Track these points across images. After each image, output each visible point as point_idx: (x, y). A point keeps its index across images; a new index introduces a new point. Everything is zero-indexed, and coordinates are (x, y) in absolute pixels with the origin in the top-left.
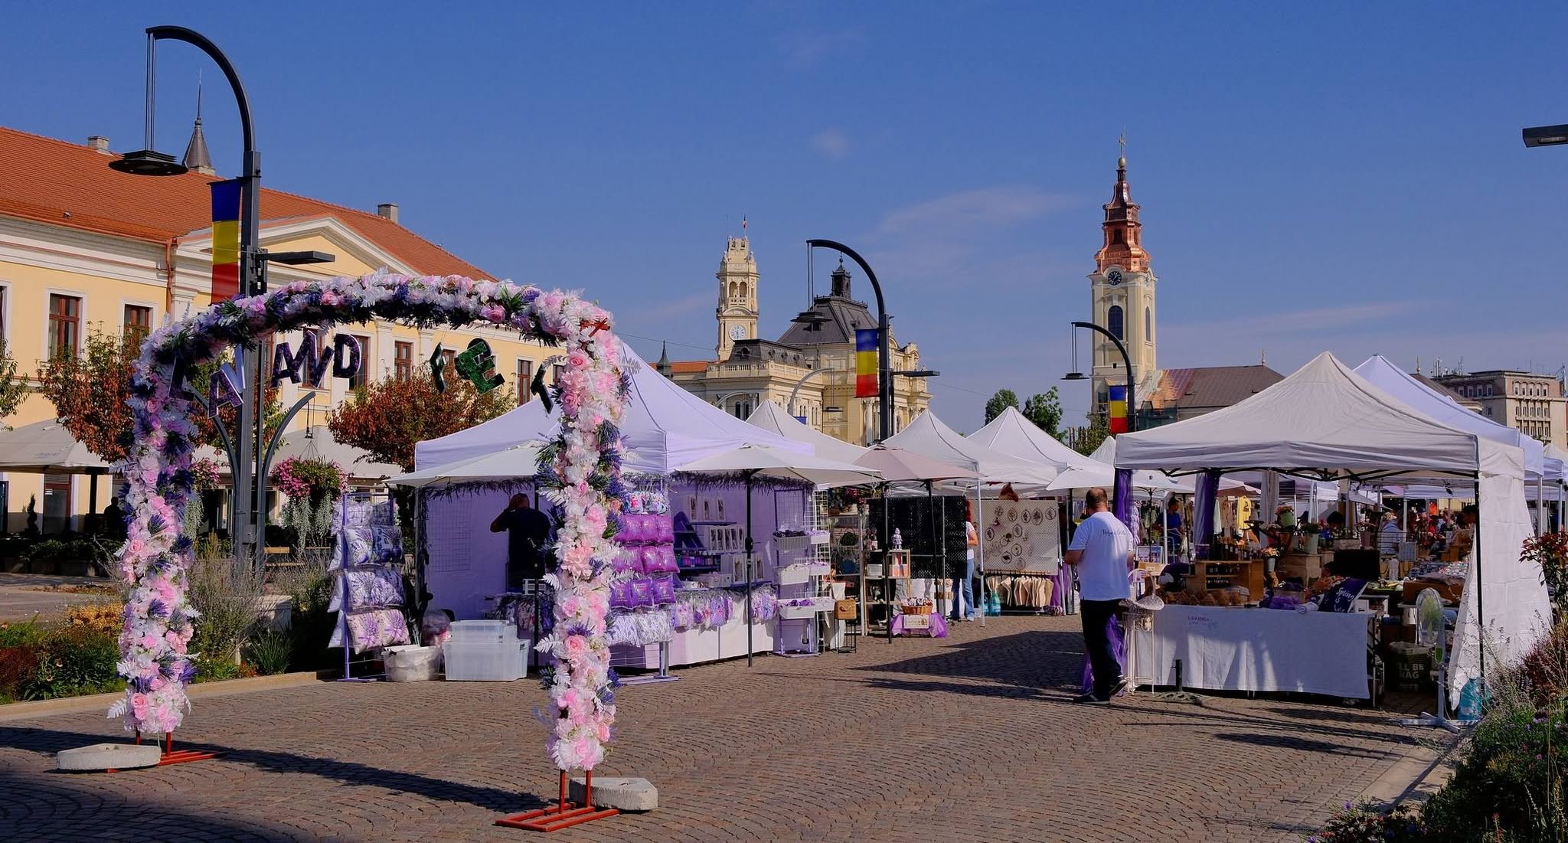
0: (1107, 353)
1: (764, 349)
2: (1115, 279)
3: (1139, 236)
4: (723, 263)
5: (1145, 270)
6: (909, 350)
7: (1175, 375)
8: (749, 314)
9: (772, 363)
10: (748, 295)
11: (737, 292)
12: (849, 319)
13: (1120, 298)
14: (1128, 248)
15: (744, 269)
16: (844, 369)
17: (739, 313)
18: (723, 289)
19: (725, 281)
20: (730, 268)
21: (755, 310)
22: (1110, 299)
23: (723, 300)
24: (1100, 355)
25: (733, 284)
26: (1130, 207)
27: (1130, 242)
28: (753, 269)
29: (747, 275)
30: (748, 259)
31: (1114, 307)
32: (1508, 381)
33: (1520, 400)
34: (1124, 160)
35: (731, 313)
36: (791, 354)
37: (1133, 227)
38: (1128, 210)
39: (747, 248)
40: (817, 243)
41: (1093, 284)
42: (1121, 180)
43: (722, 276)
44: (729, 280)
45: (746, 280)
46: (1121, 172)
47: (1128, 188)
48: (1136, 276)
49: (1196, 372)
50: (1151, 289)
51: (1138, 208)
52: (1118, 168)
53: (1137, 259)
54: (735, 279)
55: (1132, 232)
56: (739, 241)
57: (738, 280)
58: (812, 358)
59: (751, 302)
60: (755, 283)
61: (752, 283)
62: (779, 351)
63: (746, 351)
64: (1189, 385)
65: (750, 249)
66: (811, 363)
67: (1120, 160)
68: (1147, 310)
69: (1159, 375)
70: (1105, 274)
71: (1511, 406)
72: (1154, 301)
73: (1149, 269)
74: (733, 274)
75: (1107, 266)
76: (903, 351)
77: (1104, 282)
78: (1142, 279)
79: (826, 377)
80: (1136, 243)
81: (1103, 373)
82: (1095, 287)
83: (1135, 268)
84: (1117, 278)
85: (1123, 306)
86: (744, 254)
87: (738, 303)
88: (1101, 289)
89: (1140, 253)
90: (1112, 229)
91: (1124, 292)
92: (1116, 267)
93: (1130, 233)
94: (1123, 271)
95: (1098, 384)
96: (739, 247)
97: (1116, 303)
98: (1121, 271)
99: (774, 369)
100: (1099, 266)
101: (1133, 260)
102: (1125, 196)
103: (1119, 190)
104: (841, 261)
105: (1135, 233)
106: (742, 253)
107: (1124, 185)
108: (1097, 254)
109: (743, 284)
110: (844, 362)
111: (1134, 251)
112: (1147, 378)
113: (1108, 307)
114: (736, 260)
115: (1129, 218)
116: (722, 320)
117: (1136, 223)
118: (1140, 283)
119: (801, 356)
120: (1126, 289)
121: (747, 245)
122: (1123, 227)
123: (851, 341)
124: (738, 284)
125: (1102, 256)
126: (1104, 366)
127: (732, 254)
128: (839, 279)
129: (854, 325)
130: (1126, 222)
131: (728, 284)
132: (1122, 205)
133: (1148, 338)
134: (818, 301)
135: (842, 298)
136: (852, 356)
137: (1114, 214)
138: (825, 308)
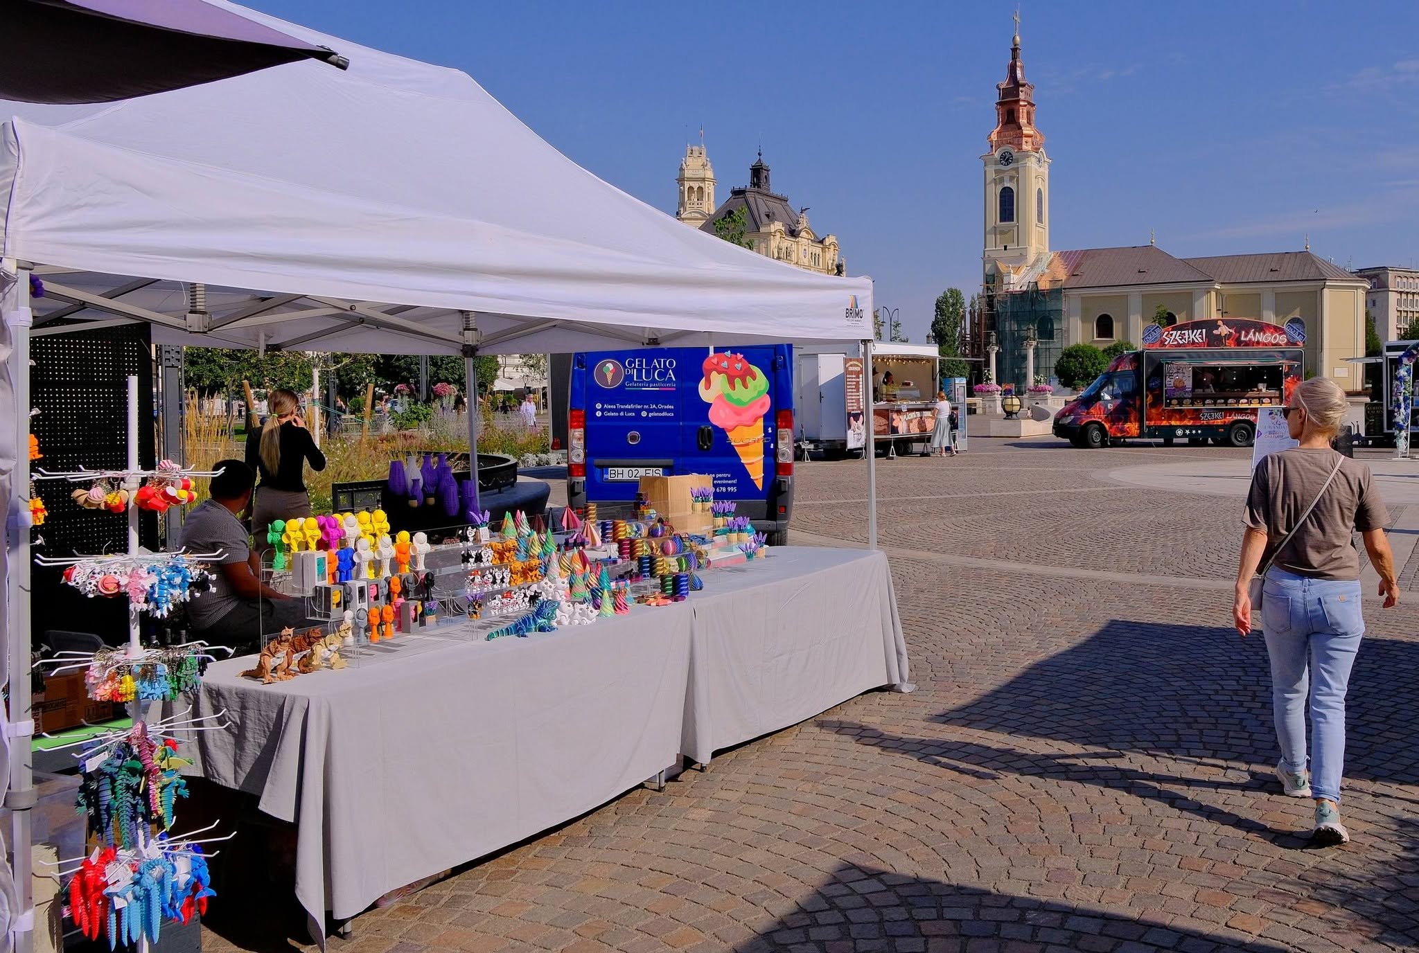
0: (998, 236)
2: (1006, 159)
3: (1033, 117)
4: (682, 169)
5: (1037, 150)
6: (827, 242)
7: (1066, 256)
8: (706, 216)
10: (706, 198)
11: (694, 197)
12: (763, 210)
13: (1012, 179)
14: (1020, 128)
15: (701, 174)
17: (696, 215)
18: (683, 193)
19: (683, 185)
20: (687, 174)
21: (711, 212)
22: (1002, 180)
23: (682, 204)
24: (991, 238)
25: (691, 188)
26: (1023, 85)
27: (1023, 121)
28: (709, 175)
29: (703, 180)
30: (704, 166)
31: (1004, 189)
32: (1391, 275)
33: (1401, 293)
34: (1018, 38)
35: (689, 216)
37: (1025, 106)
38: (1021, 89)
39: (704, 155)
41: (985, 164)
42: (1014, 58)
43: (681, 180)
44: (687, 185)
45: (702, 185)
46: (1014, 50)
47: (1022, 68)
48: (1027, 155)
49: (1086, 254)
50: (1045, 170)
51: (1032, 88)
52: (1013, 46)
53: (1029, 140)
54: (692, 184)
55: (1025, 111)
56: (695, 148)
57: (695, 185)
59: (708, 205)
61: (709, 188)
64: (1078, 266)
65: (707, 156)
67: (1014, 38)
68: (1040, 192)
69: (1049, 255)
70: (997, 155)
71: (1393, 298)
72: (1047, 181)
73: (1041, 149)
74: (690, 179)
75: (998, 146)
76: (821, 242)
77: (996, 163)
78: (1033, 159)
80: (1029, 123)
81: (993, 255)
82: (987, 169)
83: (1027, 147)
84: (1008, 159)
85: (1013, 186)
86: (700, 161)
87: (696, 206)
88: (992, 171)
89: (1032, 133)
90: (1006, 107)
91: (1014, 173)
92: (1008, 148)
93: (1022, 112)
94: (1014, 152)
95: (988, 266)
96: (696, 154)
97: (1007, 185)
98: (1012, 151)
100: (992, 146)
101: (1024, 139)
102: (1019, 75)
103: (1013, 69)
104: (760, 154)
105: (1028, 113)
106: (700, 160)
107: (1018, 64)
108: (990, 135)
109: (700, 188)
111: (1027, 130)
112: (1038, 260)
113: (1000, 188)
114: (694, 167)
115: (1022, 96)
117: (1030, 103)
118: (1032, 163)
120: (1017, 170)
121: (704, 152)
122: (1015, 107)
123: (762, 230)
124: (696, 189)
125: (994, 137)
126: (995, 249)
127: (689, 161)
128: (757, 172)
129: (768, 216)
130: (1018, 101)
131: (686, 189)
132: (1015, 85)
133: (1040, 220)
134: (738, 193)
135: (759, 190)
136: (763, 245)
137: (1007, 93)
138: (740, 199)
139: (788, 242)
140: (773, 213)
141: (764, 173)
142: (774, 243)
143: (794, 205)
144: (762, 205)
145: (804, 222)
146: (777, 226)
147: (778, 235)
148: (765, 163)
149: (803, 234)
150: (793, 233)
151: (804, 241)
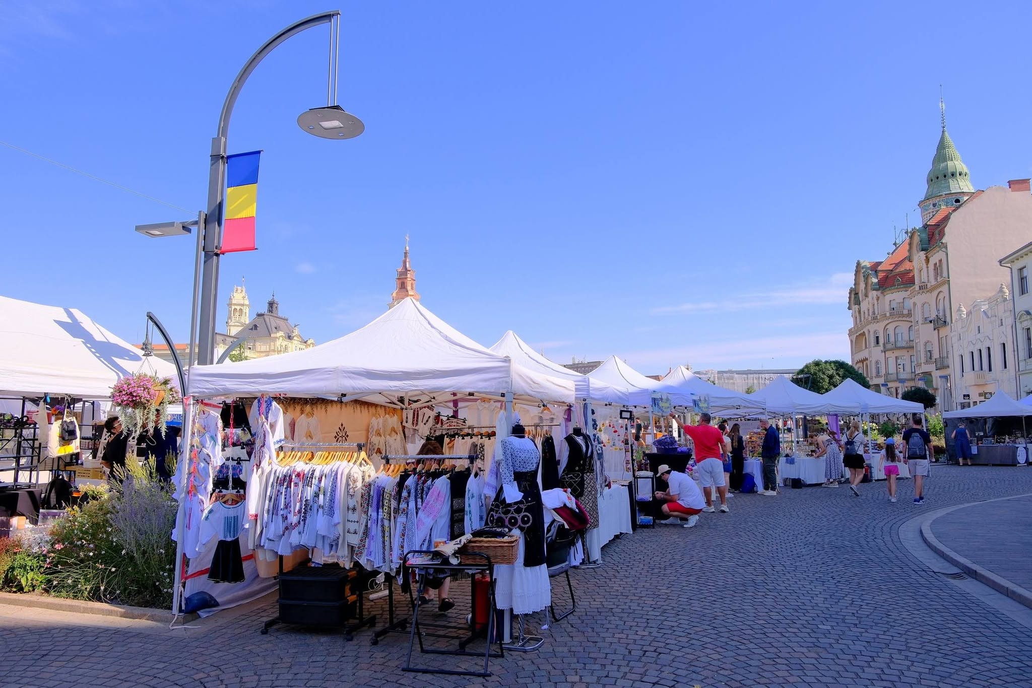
3: (414, 286)
4: (230, 299)
6: (309, 342)
8: (243, 325)
10: (244, 315)
11: (237, 314)
12: (274, 325)
14: (407, 291)
15: (242, 302)
16: (268, 350)
17: (238, 324)
18: (230, 312)
19: (231, 308)
20: (234, 302)
21: (247, 323)
23: (230, 318)
25: (235, 309)
26: (410, 271)
27: (409, 288)
28: (247, 302)
29: (243, 305)
30: (244, 297)
34: (407, 248)
35: (233, 324)
37: (410, 280)
38: (408, 272)
39: (244, 292)
42: (406, 257)
43: (230, 305)
44: (233, 307)
45: (242, 308)
46: (406, 253)
47: (409, 262)
51: (414, 272)
53: (412, 297)
54: (236, 307)
55: (410, 283)
56: (239, 288)
57: (238, 308)
58: (252, 344)
59: (245, 319)
61: (246, 310)
65: (246, 292)
67: (405, 247)
70: (395, 304)
74: (235, 304)
75: (396, 300)
76: (305, 342)
79: (259, 354)
80: (412, 289)
87: (237, 319)
89: (413, 294)
90: (400, 281)
96: (239, 291)
100: (393, 300)
102: (408, 266)
103: (405, 262)
104: (273, 295)
105: (412, 284)
106: (241, 294)
107: (407, 260)
108: (391, 294)
109: (241, 309)
110: (268, 347)
111: (410, 292)
114: (238, 297)
115: (409, 276)
116: (229, 328)
117: (412, 279)
121: (244, 290)
122: (405, 281)
123: (272, 335)
124: (238, 310)
125: (394, 295)
127: (235, 294)
128: (271, 304)
129: (276, 328)
130: (407, 278)
131: (233, 310)
132: (406, 270)
134: (260, 315)
135: (272, 314)
136: (272, 344)
137: (401, 274)
138: (261, 319)
139: (286, 342)
140: (279, 327)
141: (275, 306)
142: (278, 343)
143: (291, 322)
144: (272, 322)
145: (296, 332)
146: (281, 334)
147: (281, 338)
148: (276, 299)
149: (295, 338)
150: (290, 338)
151: (296, 342)
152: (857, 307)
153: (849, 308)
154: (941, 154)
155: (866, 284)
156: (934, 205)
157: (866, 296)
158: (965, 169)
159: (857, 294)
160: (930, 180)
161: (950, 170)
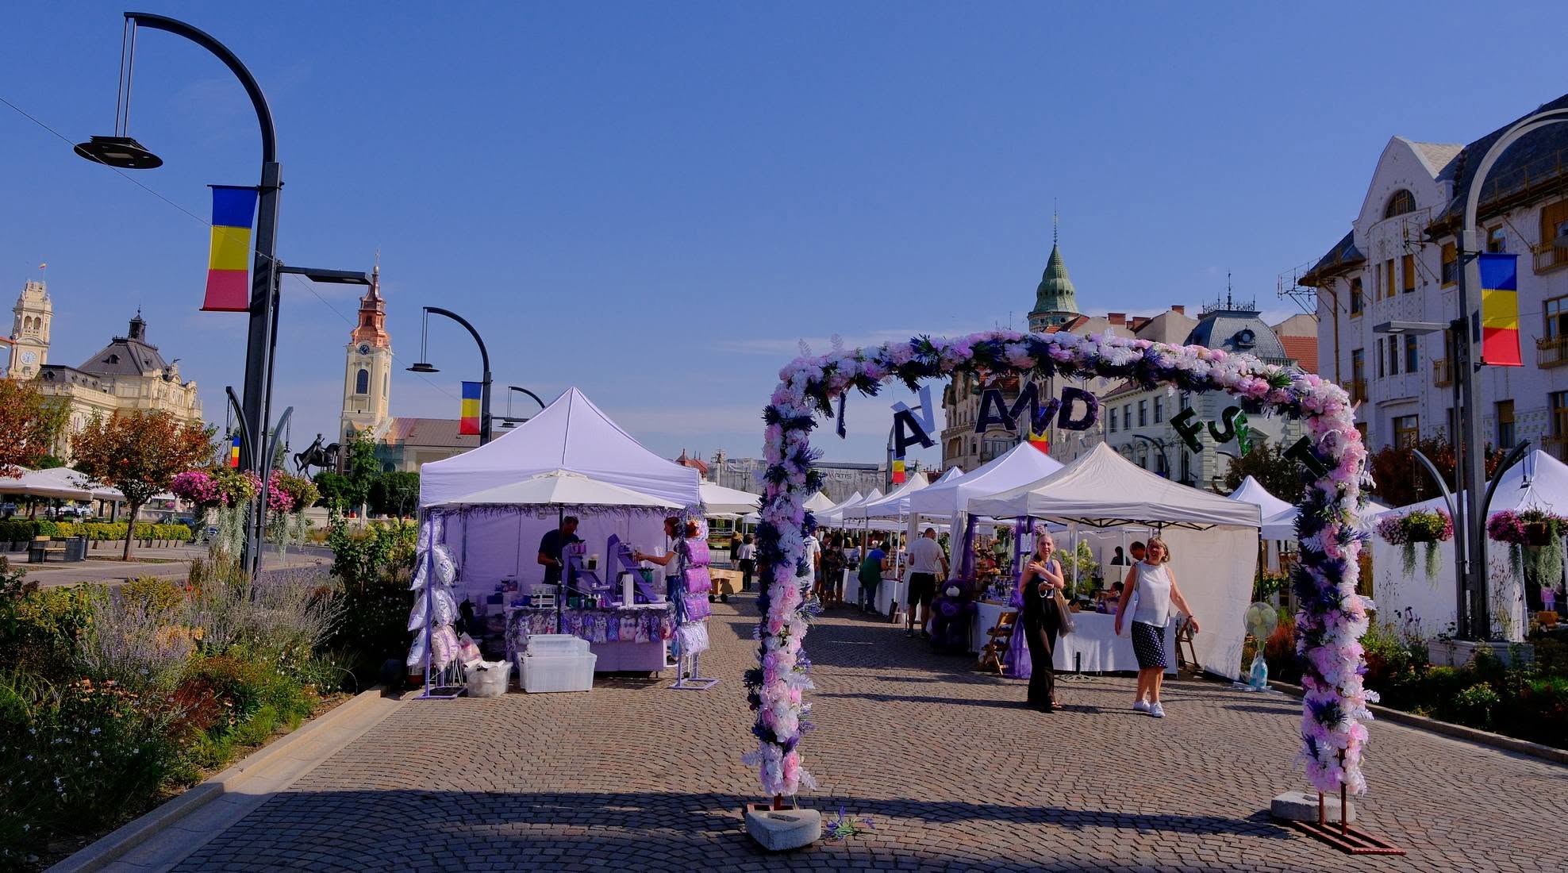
0: (354, 403)
1: (68, 374)
2: (364, 350)
3: (384, 323)
4: (21, 300)
5: (386, 346)
6: (190, 386)
7: (402, 422)
8: (39, 344)
9: (75, 385)
10: (42, 329)
11: (31, 325)
12: (143, 358)
13: (367, 364)
14: (376, 330)
15: (40, 307)
16: (136, 395)
17: (32, 342)
18: (20, 321)
19: (21, 314)
20: (26, 305)
21: (47, 341)
22: (360, 364)
23: (17, 330)
24: (349, 402)
25: (28, 318)
26: (379, 302)
27: (378, 326)
28: (48, 308)
29: (42, 312)
30: (44, 300)
31: (362, 370)
35: (24, 342)
36: (91, 380)
37: (380, 315)
38: (378, 304)
39: (44, 291)
40: (431, 310)
41: (348, 352)
42: (373, 280)
43: (19, 310)
44: (25, 314)
45: (41, 316)
46: (374, 275)
47: (379, 289)
48: (380, 350)
49: (417, 422)
50: (389, 360)
51: (384, 303)
53: (381, 338)
54: (30, 314)
57: (34, 316)
58: (109, 385)
59: (44, 334)
60: (49, 320)
61: (47, 320)
62: (81, 377)
63: (51, 375)
64: (412, 430)
65: (47, 292)
66: (107, 389)
67: (375, 268)
68: (386, 375)
69: (390, 421)
70: (358, 346)
72: (390, 369)
73: (389, 346)
74: (28, 310)
75: (359, 341)
76: (185, 386)
77: (356, 351)
78: (383, 353)
79: (120, 401)
80: (381, 327)
81: (350, 416)
82: (349, 355)
83: (380, 344)
84: (366, 350)
85: (368, 369)
86: (41, 295)
87: (31, 334)
88: (353, 356)
89: (384, 334)
90: (366, 315)
91: (370, 360)
92: (366, 342)
93: (378, 319)
94: (371, 345)
95: (345, 423)
96: (36, 289)
97: (364, 367)
98: (369, 345)
99: (77, 391)
100: (354, 340)
101: (378, 338)
102: (376, 293)
103: (372, 288)
104: (138, 311)
105: (381, 320)
106: (39, 294)
107: (376, 285)
108: (353, 332)
109: (38, 320)
110: (137, 391)
111: (380, 332)
112: (383, 423)
113: (358, 370)
114: (33, 299)
115: (378, 309)
116: (15, 346)
117: (382, 313)
118: (382, 355)
119: (99, 382)
120: (372, 358)
121: (45, 287)
122: (373, 315)
123: (143, 374)
124: (33, 319)
125: (356, 333)
126: (351, 411)
127: (29, 294)
128: (136, 327)
129: (147, 363)
130: (376, 311)
131: (24, 318)
132: (374, 301)
133: (384, 395)
134: (117, 341)
135: (137, 340)
136: (144, 386)
137: (367, 304)
138: (123, 347)
139: (164, 386)
140: (150, 361)
141: (141, 327)
142: (155, 382)
144: (143, 354)
145: (175, 371)
146: (155, 372)
147: (156, 379)
148: (142, 318)
149: (174, 379)
150: (167, 379)
151: (174, 383)
152: (952, 407)
153: (944, 407)
154: (1051, 271)
155: (966, 385)
156: (1042, 321)
157: (965, 397)
158: (1072, 289)
159: (953, 393)
160: (1039, 294)
161: (1059, 287)
